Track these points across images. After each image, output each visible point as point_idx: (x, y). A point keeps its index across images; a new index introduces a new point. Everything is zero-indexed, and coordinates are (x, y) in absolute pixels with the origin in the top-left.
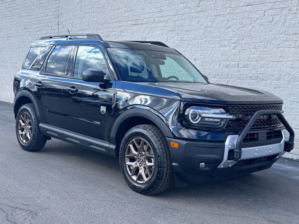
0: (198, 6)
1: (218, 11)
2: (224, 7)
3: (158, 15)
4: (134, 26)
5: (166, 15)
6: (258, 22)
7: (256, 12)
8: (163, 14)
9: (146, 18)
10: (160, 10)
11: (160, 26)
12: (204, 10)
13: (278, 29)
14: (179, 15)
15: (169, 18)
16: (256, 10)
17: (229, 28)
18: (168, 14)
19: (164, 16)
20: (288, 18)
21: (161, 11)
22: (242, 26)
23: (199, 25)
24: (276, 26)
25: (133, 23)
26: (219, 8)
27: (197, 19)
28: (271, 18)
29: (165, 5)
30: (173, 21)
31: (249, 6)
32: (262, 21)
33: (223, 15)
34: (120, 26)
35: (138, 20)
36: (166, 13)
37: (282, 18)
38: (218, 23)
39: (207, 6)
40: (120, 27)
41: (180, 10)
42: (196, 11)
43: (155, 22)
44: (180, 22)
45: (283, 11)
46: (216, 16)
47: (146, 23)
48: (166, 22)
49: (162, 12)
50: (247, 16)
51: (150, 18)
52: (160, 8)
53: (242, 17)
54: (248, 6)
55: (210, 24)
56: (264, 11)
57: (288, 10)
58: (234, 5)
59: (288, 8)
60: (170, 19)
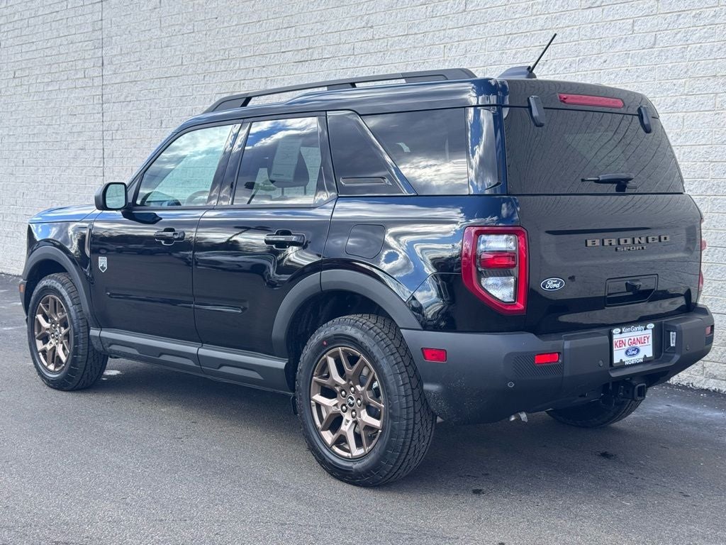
0: (465, 11)
1: (516, 22)
2: (530, 12)
3: (362, 36)
4: (300, 64)
5: (382, 36)
6: (619, 48)
7: (613, 23)
8: (375, 33)
9: (332, 43)
10: (367, 24)
11: (368, 63)
12: (478, 21)
13: (670, 66)
14: (416, 34)
15: (390, 42)
16: (611, 18)
17: (544, 65)
18: (387, 33)
19: (376, 37)
20: (694, 38)
21: (369, 25)
22: (578, 59)
23: (467, 59)
24: (664, 58)
25: (298, 58)
26: (517, 16)
27: (463, 45)
28: (649, 38)
29: (378, 10)
30: (402, 50)
31: (594, 9)
32: (627, 46)
33: (528, 34)
34: (264, 67)
35: (310, 51)
36: (381, 30)
37: (678, 37)
38: (516, 54)
39: (486, 13)
40: (264, 69)
41: (417, 22)
42: (460, 25)
43: (353, 55)
44: (420, 52)
45: (681, 21)
46: (511, 36)
47: (331, 56)
48: (382, 53)
49: (372, 27)
50: (588, 34)
51: (340, 44)
52: (366, 17)
53: (576, 38)
54: (589, 8)
55: (496, 55)
56: (632, 20)
57: (694, 17)
58: (556, 7)
59: (694, 13)
60: (392, 45)
